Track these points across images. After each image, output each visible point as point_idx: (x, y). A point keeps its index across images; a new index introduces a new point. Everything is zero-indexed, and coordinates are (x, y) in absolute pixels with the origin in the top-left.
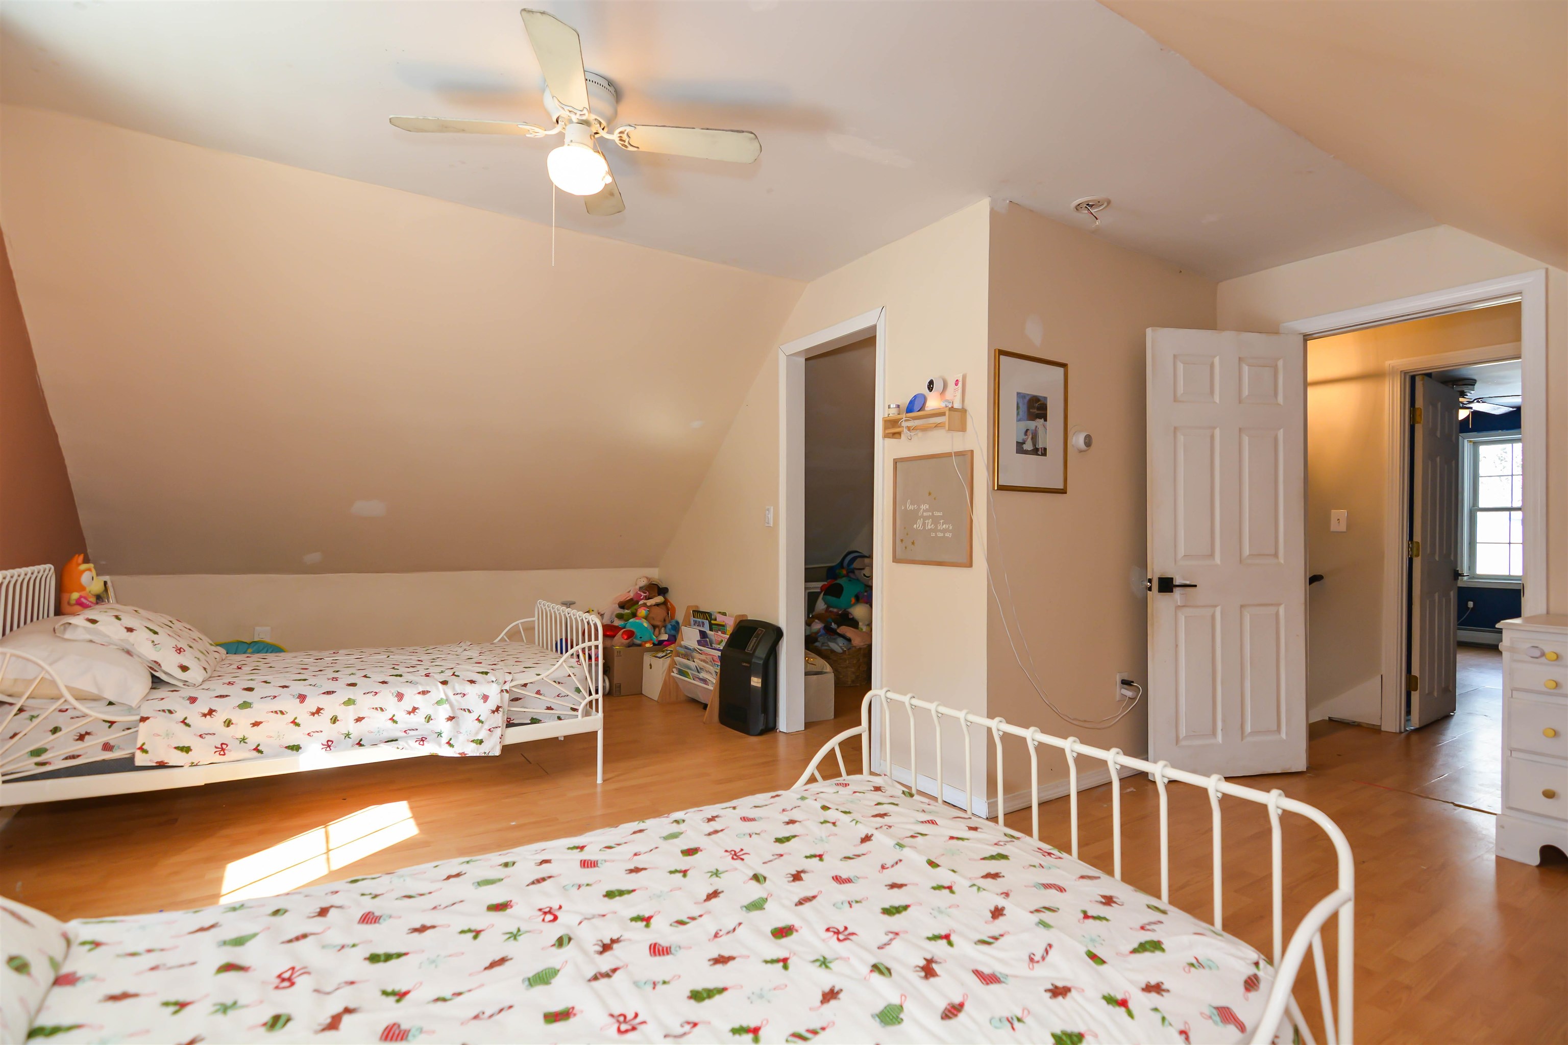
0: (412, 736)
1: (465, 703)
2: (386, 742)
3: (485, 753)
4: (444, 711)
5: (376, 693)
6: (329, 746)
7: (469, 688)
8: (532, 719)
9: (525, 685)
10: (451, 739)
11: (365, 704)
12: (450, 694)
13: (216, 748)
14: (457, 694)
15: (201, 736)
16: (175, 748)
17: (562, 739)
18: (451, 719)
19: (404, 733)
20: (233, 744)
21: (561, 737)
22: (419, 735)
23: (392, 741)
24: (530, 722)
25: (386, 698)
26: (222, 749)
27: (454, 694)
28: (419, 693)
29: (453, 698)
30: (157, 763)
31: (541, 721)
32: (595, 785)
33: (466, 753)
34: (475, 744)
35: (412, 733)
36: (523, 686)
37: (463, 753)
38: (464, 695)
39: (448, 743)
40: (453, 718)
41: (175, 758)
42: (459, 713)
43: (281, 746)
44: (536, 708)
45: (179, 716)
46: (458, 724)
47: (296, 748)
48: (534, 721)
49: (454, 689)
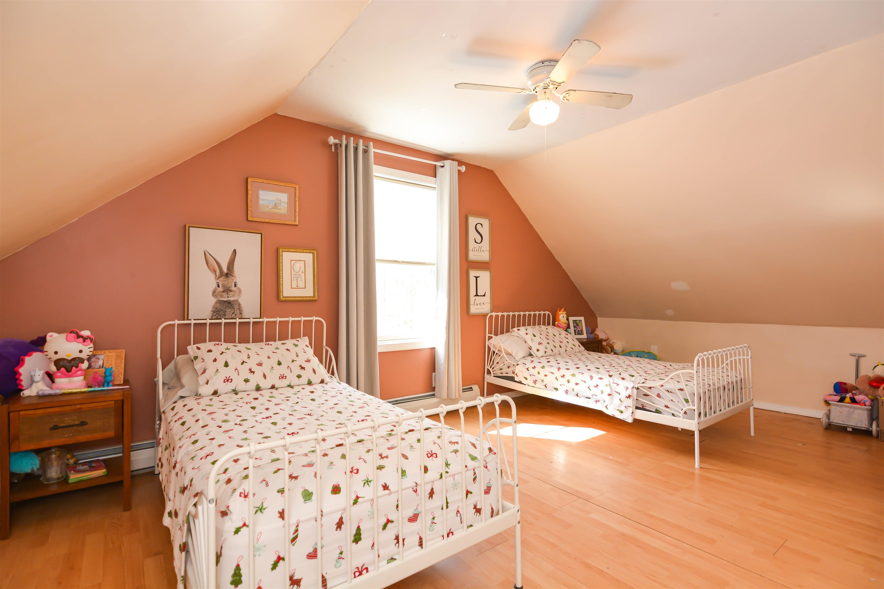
0: (594, 398)
1: (618, 389)
2: (586, 398)
3: (624, 419)
4: (607, 391)
5: (583, 374)
6: (567, 393)
7: (620, 382)
8: (656, 410)
9: (650, 388)
10: (607, 405)
11: (579, 378)
12: (611, 382)
13: (534, 381)
14: (614, 383)
15: (530, 375)
16: (524, 377)
17: (680, 430)
18: (609, 395)
19: (592, 396)
20: (539, 382)
21: (680, 428)
22: (597, 399)
23: (588, 398)
24: (655, 411)
25: (586, 377)
26: (535, 382)
27: (613, 383)
28: (599, 378)
29: (613, 385)
30: (520, 381)
31: (662, 413)
32: (694, 468)
33: (615, 415)
34: (619, 412)
35: (595, 396)
36: (649, 388)
37: (614, 415)
38: (618, 385)
39: (606, 407)
40: (611, 395)
41: (524, 381)
42: (614, 393)
43: (553, 387)
44: (660, 404)
45: (527, 366)
46: (612, 399)
47: (556, 389)
48: (657, 411)
49: (614, 380)
